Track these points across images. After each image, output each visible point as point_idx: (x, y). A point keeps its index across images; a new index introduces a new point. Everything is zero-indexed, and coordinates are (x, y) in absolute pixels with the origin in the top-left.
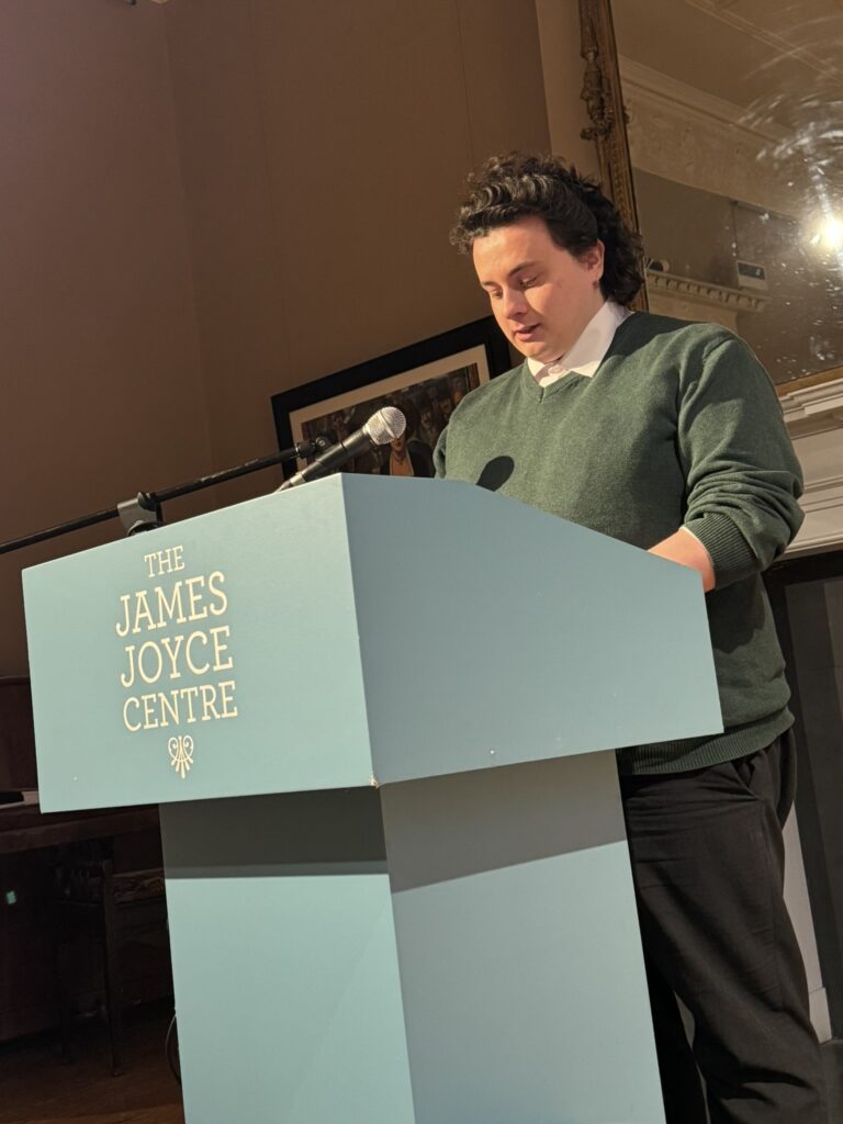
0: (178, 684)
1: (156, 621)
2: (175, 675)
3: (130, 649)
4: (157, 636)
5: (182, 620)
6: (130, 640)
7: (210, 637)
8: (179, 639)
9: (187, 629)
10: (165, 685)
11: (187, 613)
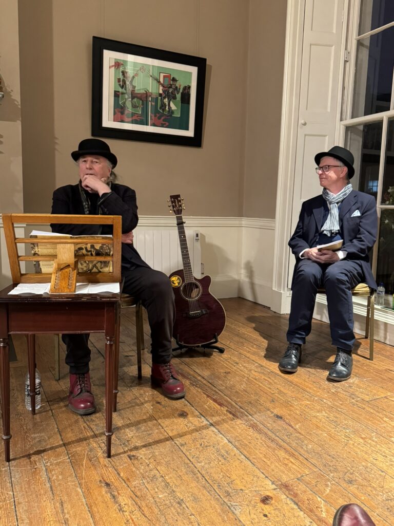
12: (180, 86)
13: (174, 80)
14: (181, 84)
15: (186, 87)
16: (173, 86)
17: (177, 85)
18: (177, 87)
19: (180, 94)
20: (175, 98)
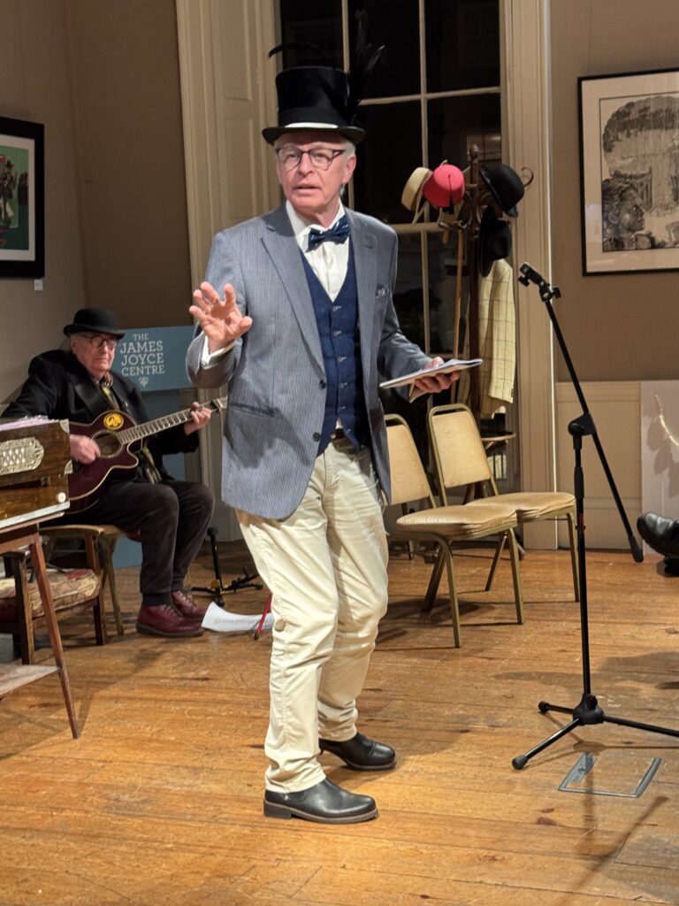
0: (144, 365)
1: (136, 349)
2: (143, 363)
3: (126, 357)
4: (137, 354)
5: (146, 351)
6: (126, 354)
7: (156, 357)
8: (145, 355)
9: (148, 353)
10: (139, 365)
11: (148, 348)
12: (16, 174)
13: (9, 165)
14: (16, 172)
15: (22, 175)
16: (8, 175)
17: (13, 174)
18: (12, 177)
19: (17, 188)
20: (10, 196)
